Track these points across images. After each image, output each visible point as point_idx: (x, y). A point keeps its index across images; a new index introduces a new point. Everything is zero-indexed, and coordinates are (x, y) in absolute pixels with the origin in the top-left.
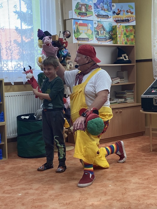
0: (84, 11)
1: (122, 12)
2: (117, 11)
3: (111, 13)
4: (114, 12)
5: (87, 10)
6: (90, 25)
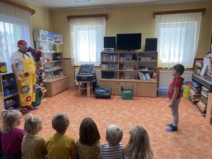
2: (55, 38)
3: (53, 38)
6: (46, 44)
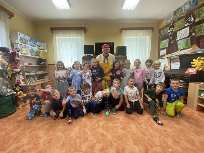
0: (24, 41)
1: (41, 46)
2: (39, 45)
4: (37, 45)
5: (25, 41)
6: (27, 48)
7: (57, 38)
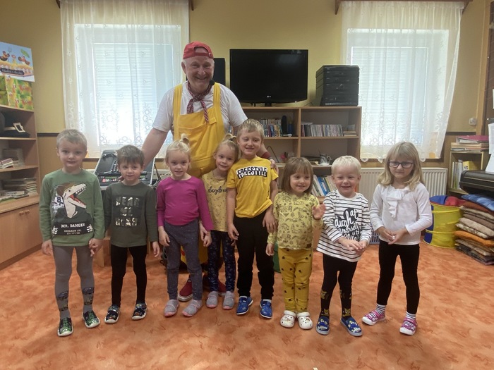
2: (1, 55)
7: (76, 26)
